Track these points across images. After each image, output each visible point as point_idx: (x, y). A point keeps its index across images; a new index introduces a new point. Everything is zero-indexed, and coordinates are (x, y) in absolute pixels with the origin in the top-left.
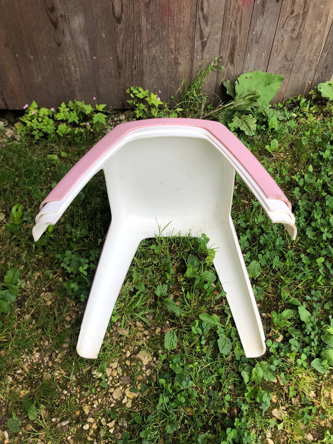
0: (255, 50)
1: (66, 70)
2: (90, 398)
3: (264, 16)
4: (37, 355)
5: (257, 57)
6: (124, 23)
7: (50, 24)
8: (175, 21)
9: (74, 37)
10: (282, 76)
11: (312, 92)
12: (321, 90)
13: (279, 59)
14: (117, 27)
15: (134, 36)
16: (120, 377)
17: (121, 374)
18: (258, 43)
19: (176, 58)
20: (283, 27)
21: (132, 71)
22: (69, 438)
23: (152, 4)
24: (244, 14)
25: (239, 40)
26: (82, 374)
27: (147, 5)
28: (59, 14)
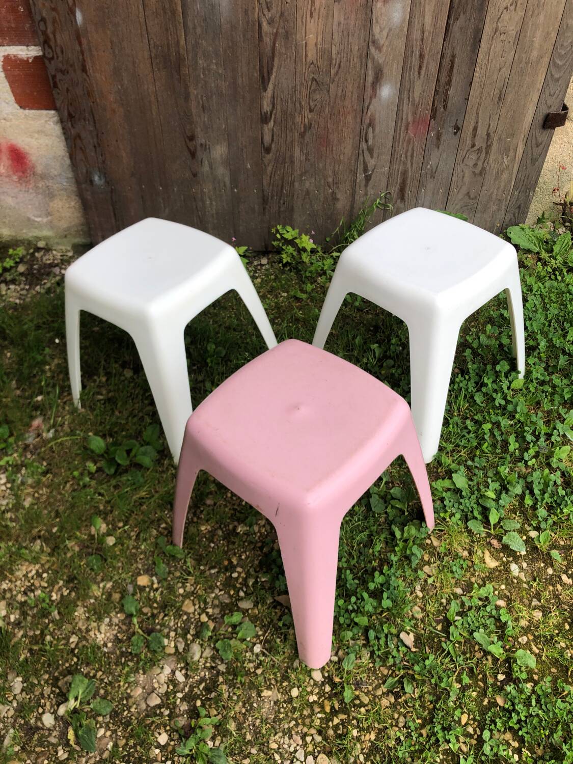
0: (430, 185)
1: (200, 203)
2: (238, 551)
3: (440, 149)
5: (433, 193)
6: (273, 154)
7: (186, 153)
8: (334, 152)
9: (213, 168)
10: (465, 216)
12: (511, 235)
13: (460, 196)
14: (265, 157)
15: (284, 168)
18: (434, 178)
19: (333, 193)
20: (463, 161)
21: (280, 207)
22: (218, 584)
23: (307, 134)
24: (415, 147)
25: (410, 174)
26: (229, 530)
27: (302, 135)
28: (199, 143)
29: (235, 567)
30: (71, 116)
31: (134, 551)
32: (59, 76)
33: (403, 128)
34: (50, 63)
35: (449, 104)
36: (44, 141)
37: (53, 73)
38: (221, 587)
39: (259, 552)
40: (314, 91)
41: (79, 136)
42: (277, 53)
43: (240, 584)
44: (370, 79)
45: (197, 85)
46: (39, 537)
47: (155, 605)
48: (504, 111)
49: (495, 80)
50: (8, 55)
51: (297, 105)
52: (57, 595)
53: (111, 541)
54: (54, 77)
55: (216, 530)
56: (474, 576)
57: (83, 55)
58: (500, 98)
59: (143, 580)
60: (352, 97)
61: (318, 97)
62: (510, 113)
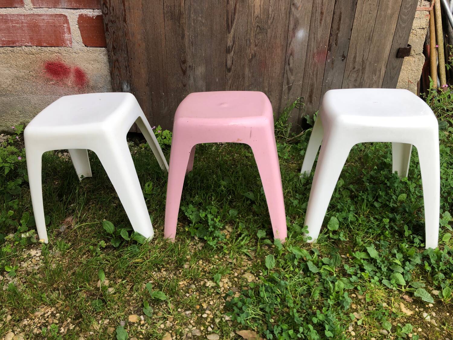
2: (207, 299)
3: (334, 70)
4: (165, 273)
6: (233, 72)
7: (180, 72)
8: (269, 71)
9: (196, 81)
14: (227, 75)
15: (239, 81)
16: (230, 288)
17: (231, 286)
20: (348, 78)
22: (192, 322)
23: (253, 60)
24: (319, 68)
25: (315, 86)
26: (200, 285)
27: (250, 61)
28: (188, 65)
29: (205, 310)
30: (114, 48)
31: (127, 298)
32: (110, 24)
33: (311, 56)
34: (106, 16)
35: (339, 42)
36: (97, 65)
37: (107, 23)
38: (194, 324)
39: (224, 300)
40: (258, 33)
41: (117, 60)
42: (237, 11)
43: (209, 322)
44: (291, 26)
45: (189, 29)
46: (58, 290)
47: (141, 336)
48: (372, 46)
49: (366, 28)
50: (82, 14)
51: (248, 42)
52: (65, 329)
53: (111, 290)
54: (107, 25)
55: (190, 284)
56: (395, 321)
57: (125, 12)
58: (369, 38)
59: (133, 318)
60: (281, 37)
61: (260, 37)
62: (376, 48)
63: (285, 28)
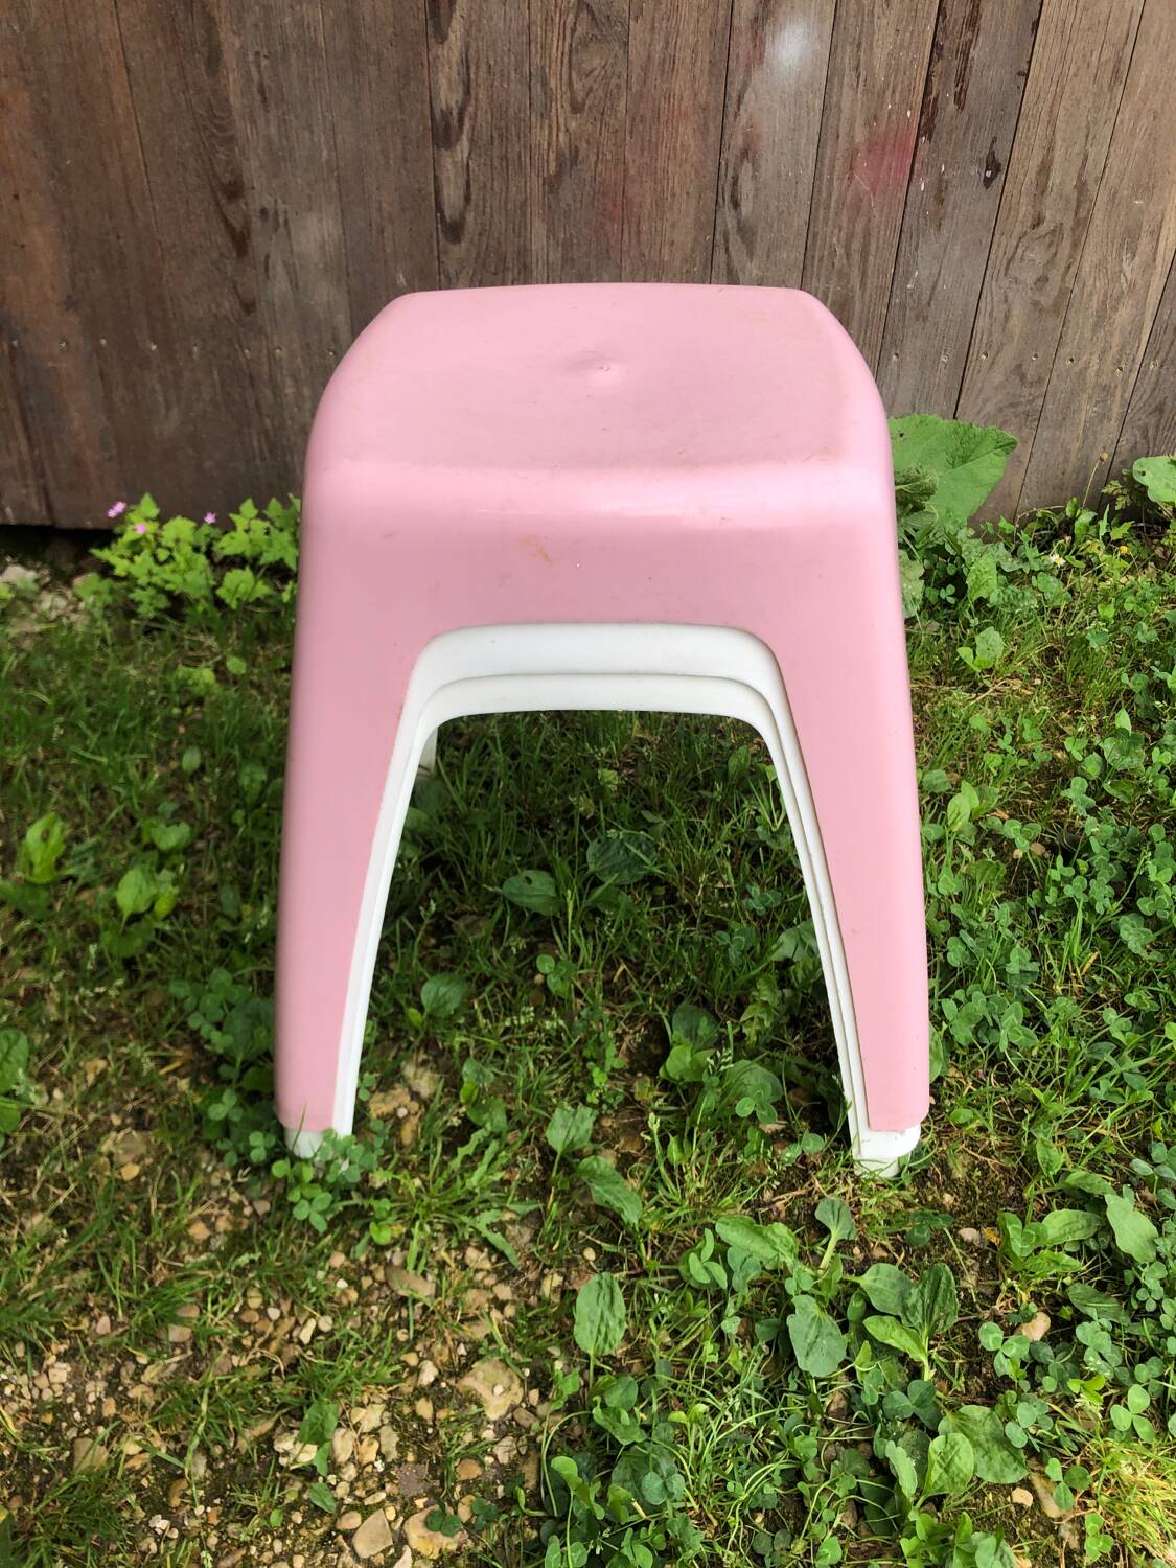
0: (914, 343)
1: (268, 393)
3: (944, 232)
5: (922, 369)
6: (472, 241)
7: (221, 239)
8: (644, 237)
9: (301, 284)
10: (1010, 435)
11: (1113, 487)
12: (1144, 480)
13: (997, 377)
14: (446, 252)
17: (394, 1455)
18: (925, 319)
20: (1007, 268)
23: (567, 181)
24: (875, 222)
25: (858, 306)
26: (236, 1452)
27: (552, 184)
28: (255, 206)
33: (839, 164)
35: (972, 91)
40: (585, 43)
45: (241, 19)
48: (1126, 114)
49: (1102, 18)
51: (537, 89)
58: (1116, 72)
60: (694, 63)
61: (596, 62)
62: (1144, 122)
63: (716, 14)
